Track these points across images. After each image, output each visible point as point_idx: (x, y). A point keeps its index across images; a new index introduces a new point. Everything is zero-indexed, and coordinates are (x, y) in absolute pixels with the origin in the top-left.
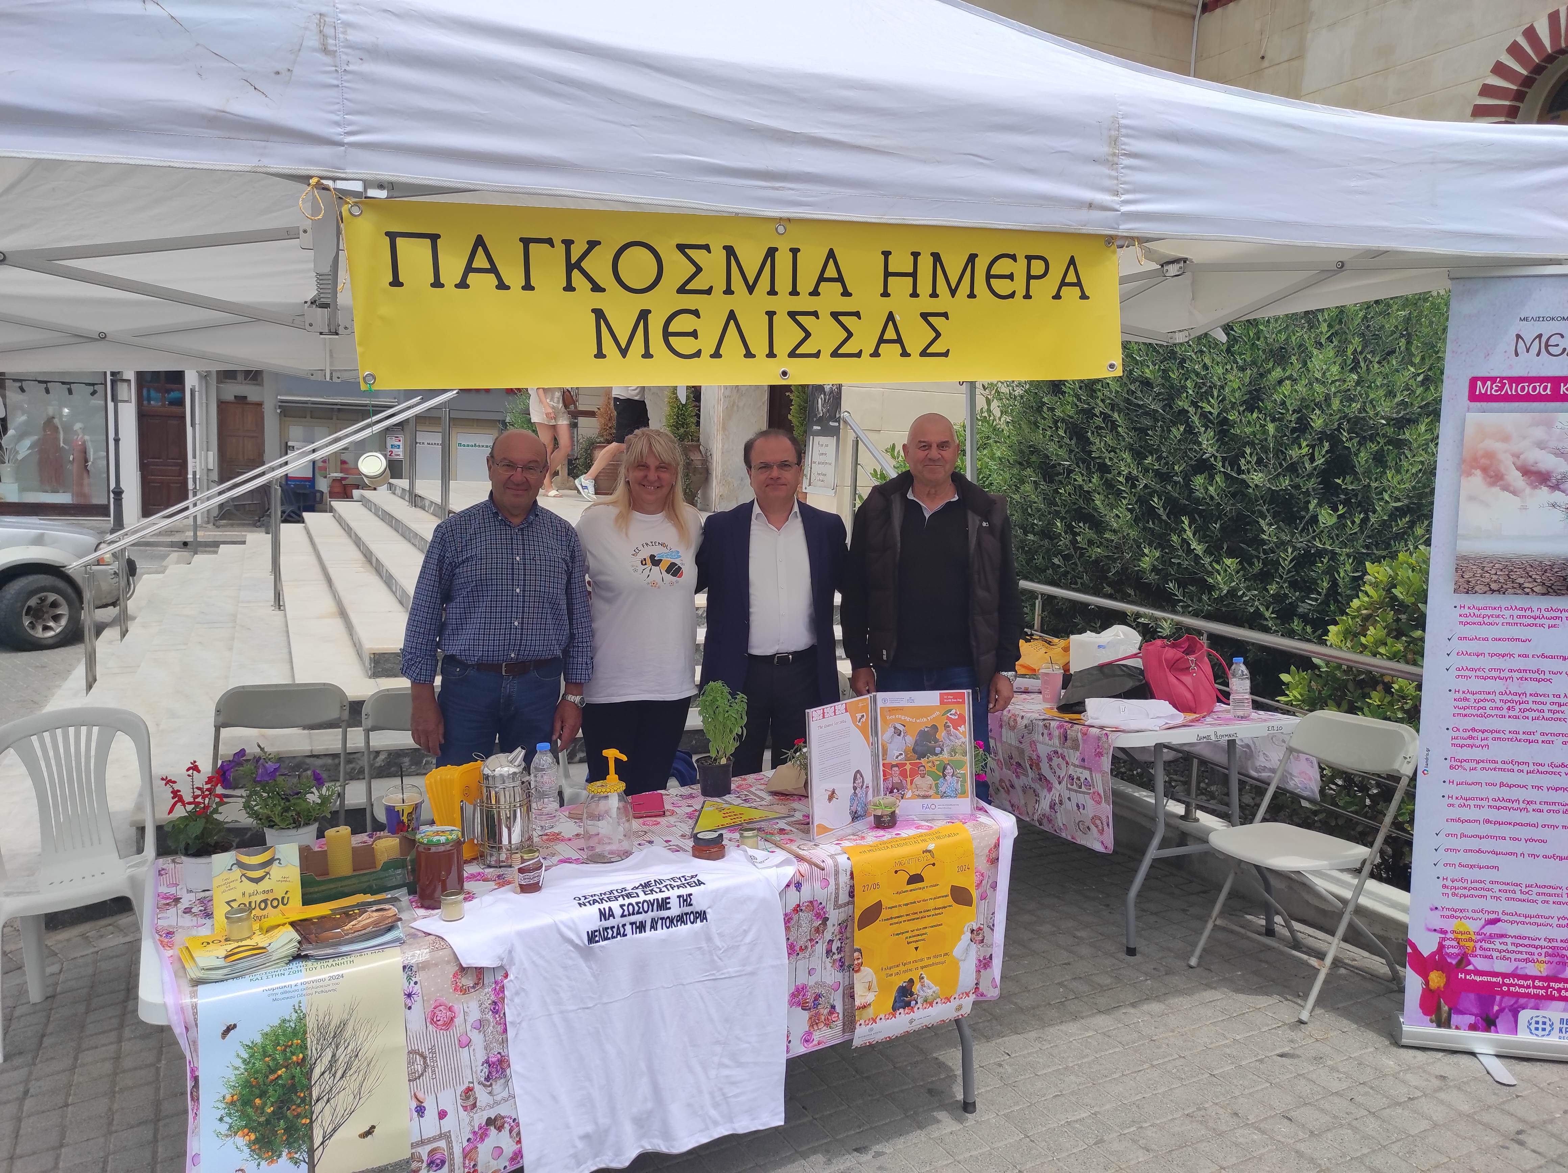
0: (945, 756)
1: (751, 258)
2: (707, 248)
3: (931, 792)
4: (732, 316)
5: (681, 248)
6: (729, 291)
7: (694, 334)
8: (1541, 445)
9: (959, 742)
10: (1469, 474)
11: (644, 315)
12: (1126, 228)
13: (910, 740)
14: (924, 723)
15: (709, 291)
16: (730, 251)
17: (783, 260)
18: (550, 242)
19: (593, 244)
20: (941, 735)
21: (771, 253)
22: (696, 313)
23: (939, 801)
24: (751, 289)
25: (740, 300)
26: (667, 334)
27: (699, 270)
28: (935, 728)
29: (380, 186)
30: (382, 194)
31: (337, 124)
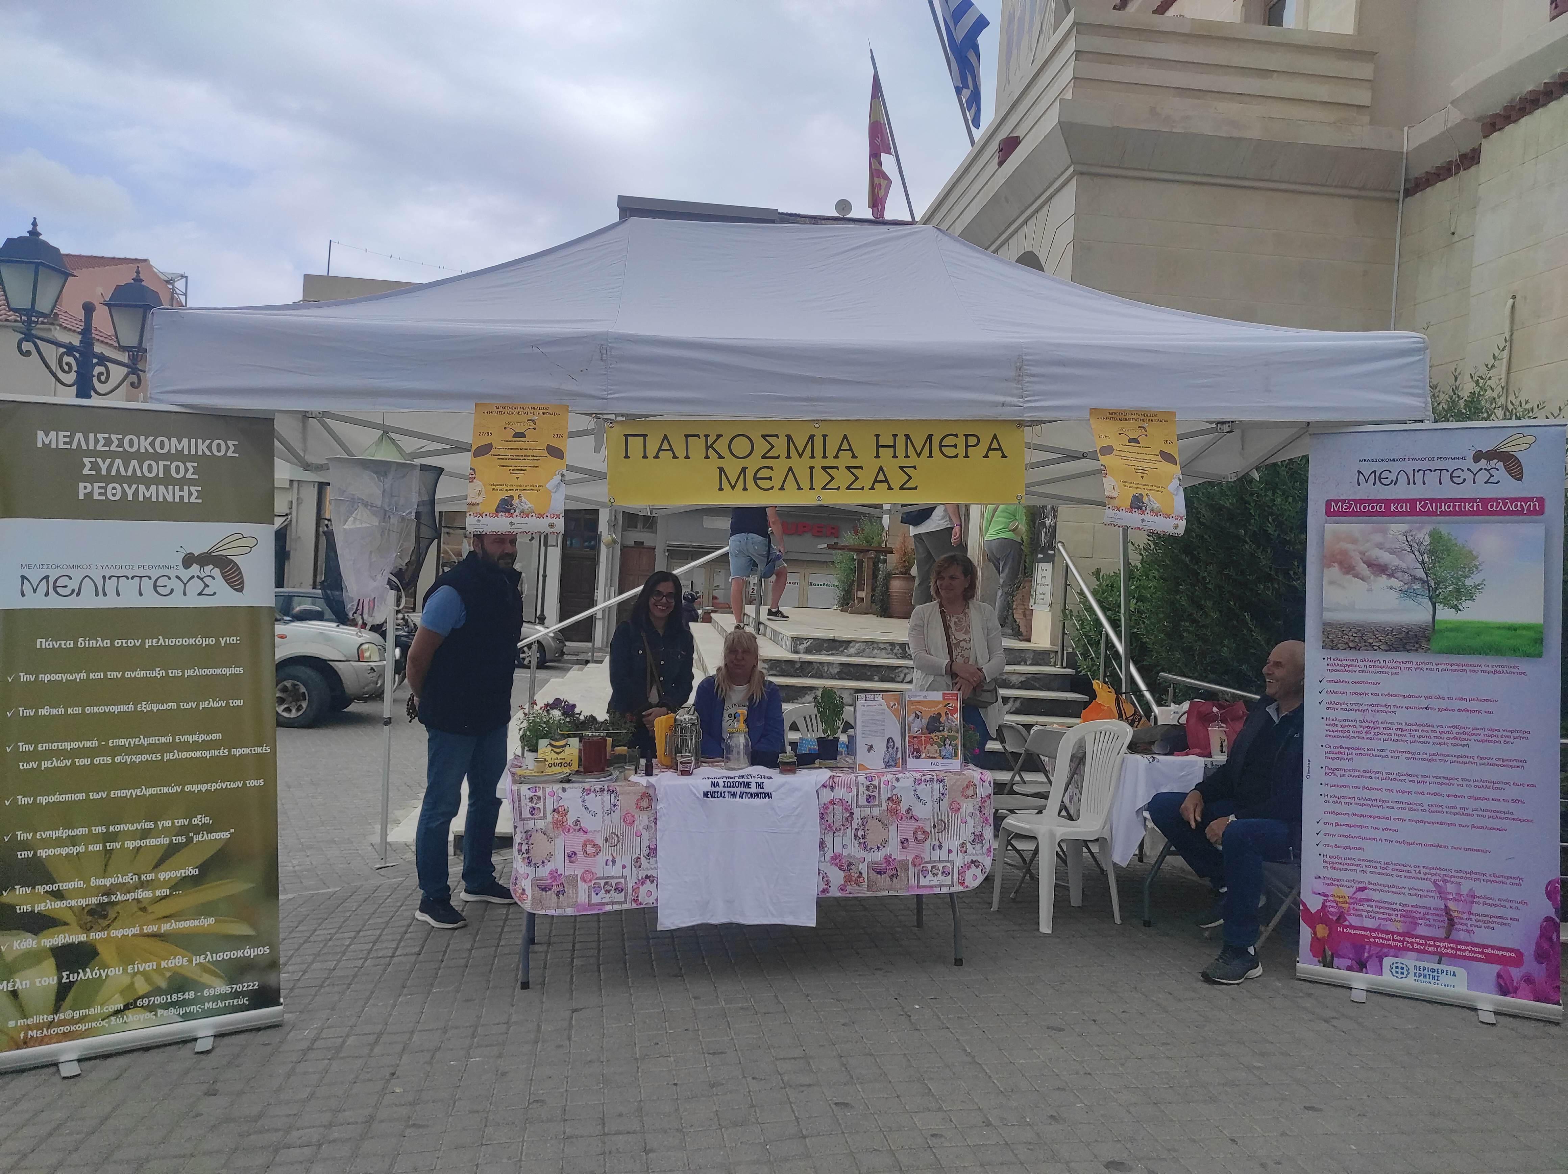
0: (946, 733)
1: (800, 441)
2: (777, 436)
3: (936, 755)
4: (790, 469)
5: (764, 436)
6: (788, 457)
7: (770, 478)
8: (1380, 546)
9: (954, 724)
10: (1329, 566)
11: (744, 469)
12: (1027, 416)
13: (925, 721)
14: (933, 711)
15: (778, 457)
16: (789, 437)
17: (818, 441)
18: (698, 436)
19: (719, 436)
20: (943, 719)
21: (812, 437)
22: (771, 468)
23: (940, 761)
24: (800, 456)
25: (795, 460)
26: (755, 479)
27: (773, 447)
28: (939, 714)
29: (623, 416)
30: (624, 419)
31: (605, 390)
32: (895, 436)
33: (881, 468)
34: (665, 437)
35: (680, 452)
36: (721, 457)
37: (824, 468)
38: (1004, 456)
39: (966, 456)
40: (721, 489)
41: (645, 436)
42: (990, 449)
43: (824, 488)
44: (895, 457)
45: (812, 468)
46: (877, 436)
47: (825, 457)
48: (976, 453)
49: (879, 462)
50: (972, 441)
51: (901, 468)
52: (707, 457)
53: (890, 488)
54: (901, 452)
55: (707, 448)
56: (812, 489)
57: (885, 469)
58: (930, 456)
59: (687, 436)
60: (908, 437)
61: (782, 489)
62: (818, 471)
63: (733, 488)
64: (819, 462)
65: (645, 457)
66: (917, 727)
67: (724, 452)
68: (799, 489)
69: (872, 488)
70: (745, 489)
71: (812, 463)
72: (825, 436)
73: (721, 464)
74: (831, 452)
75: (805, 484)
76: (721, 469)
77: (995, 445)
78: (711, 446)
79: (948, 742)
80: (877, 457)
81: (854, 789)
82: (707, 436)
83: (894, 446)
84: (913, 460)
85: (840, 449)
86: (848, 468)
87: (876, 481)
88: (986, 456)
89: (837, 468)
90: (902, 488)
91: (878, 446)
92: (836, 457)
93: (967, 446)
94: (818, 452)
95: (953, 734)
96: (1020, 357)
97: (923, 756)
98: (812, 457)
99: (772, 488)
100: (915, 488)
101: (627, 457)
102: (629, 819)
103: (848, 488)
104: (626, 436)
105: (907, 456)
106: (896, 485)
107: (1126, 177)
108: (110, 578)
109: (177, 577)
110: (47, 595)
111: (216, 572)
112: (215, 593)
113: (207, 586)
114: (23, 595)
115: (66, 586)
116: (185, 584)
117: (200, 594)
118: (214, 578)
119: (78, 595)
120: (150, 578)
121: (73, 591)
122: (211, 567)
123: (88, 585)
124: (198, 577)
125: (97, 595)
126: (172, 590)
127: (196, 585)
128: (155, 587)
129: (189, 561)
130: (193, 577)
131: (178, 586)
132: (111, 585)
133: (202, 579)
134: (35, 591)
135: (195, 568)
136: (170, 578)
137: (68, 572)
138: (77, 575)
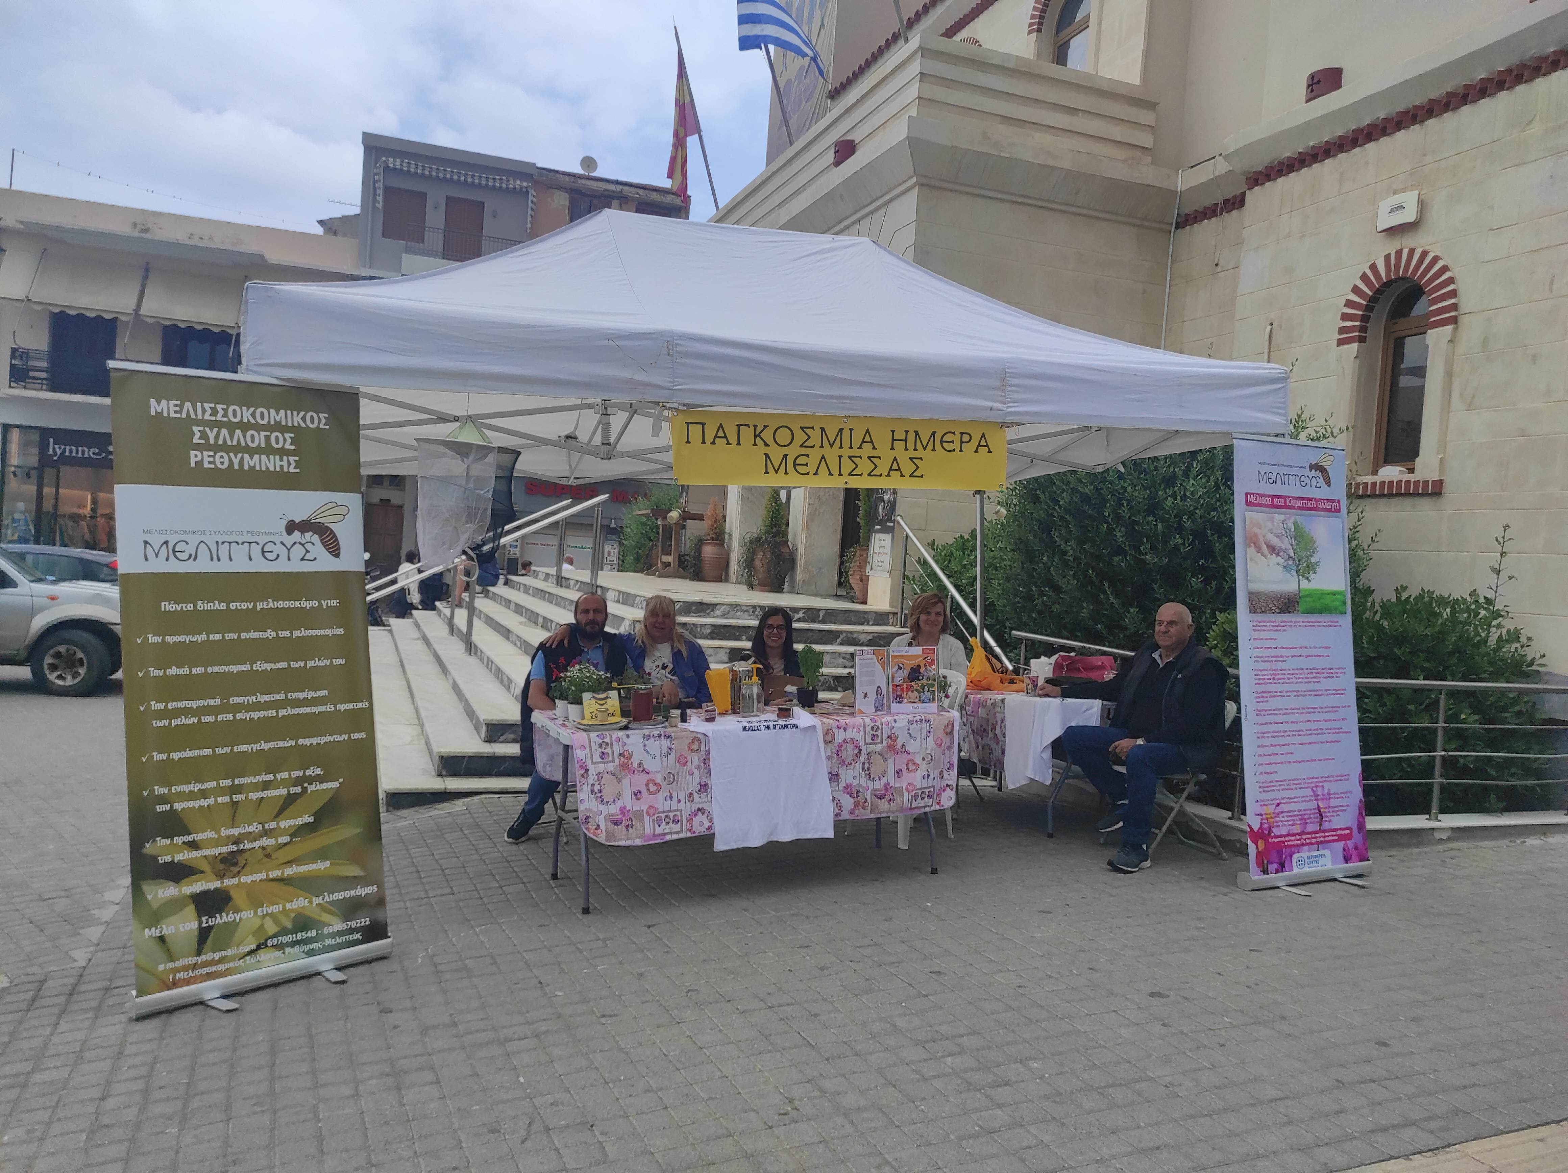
0: (925, 681)
1: (832, 433)
2: (813, 428)
3: (917, 700)
4: (823, 457)
5: (802, 428)
6: (822, 447)
7: (807, 465)
9: (931, 674)
10: (1250, 546)
11: (785, 456)
12: (1010, 419)
13: (907, 672)
14: (913, 663)
15: (813, 447)
16: (823, 430)
17: (846, 434)
18: (748, 426)
19: (765, 427)
20: (922, 670)
21: (841, 430)
22: (808, 456)
23: (920, 705)
24: (831, 446)
25: (827, 451)
26: (795, 464)
27: (809, 437)
28: (919, 666)
29: (684, 405)
30: (685, 408)
31: (670, 382)
32: (907, 432)
33: (895, 459)
34: (721, 426)
35: (733, 439)
36: (766, 445)
37: (850, 457)
38: (990, 452)
39: (961, 451)
40: (766, 473)
41: (703, 424)
42: (979, 445)
43: (850, 474)
44: (906, 449)
45: (840, 457)
46: (893, 431)
47: (851, 447)
48: (969, 448)
49: (893, 454)
50: (966, 438)
51: (911, 459)
52: (755, 444)
53: (902, 476)
54: (911, 446)
55: (756, 436)
56: (840, 474)
57: (898, 459)
58: (934, 450)
59: (739, 426)
60: (916, 433)
61: (816, 474)
62: (845, 460)
63: (776, 472)
64: (846, 452)
65: (704, 443)
66: (900, 677)
67: (770, 441)
68: (830, 474)
69: (888, 475)
70: (786, 473)
71: (841, 452)
72: (851, 430)
73: (766, 450)
74: (856, 444)
75: (835, 470)
76: (767, 455)
77: (983, 443)
78: (759, 435)
79: (926, 689)
80: (892, 449)
81: (862, 729)
82: (755, 426)
83: (906, 440)
84: (920, 453)
85: (863, 442)
86: (869, 458)
87: (891, 469)
88: (976, 451)
89: (860, 457)
90: (911, 476)
91: (893, 440)
92: (860, 448)
93: (962, 442)
94: (846, 444)
95: (931, 682)
96: (1004, 369)
97: (905, 701)
98: (841, 447)
99: (808, 473)
100: (922, 476)
101: (688, 442)
102: (683, 760)
103: (869, 475)
104: (688, 424)
105: (915, 449)
106: (907, 473)
107: (960, 192)
108: (223, 543)
109: (282, 543)
110: (167, 559)
111: (316, 538)
112: (315, 559)
113: (307, 551)
114: (147, 559)
115: (183, 551)
116: (289, 550)
117: (302, 559)
118: (313, 544)
119: (195, 559)
120: (258, 544)
121: (191, 555)
122: (311, 533)
123: (203, 551)
124: (300, 543)
125: (212, 559)
126: (278, 556)
127: (298, 551)
128: (263, 552)
129: (291, 527)
130: (295, 543)
131: (283, 552)
132: (224, 550)
133: (303, 545)
134: (157, 555)
135: (297, 534)
136: (275, 544)
137: (185, 537)
138: (194, 540)
